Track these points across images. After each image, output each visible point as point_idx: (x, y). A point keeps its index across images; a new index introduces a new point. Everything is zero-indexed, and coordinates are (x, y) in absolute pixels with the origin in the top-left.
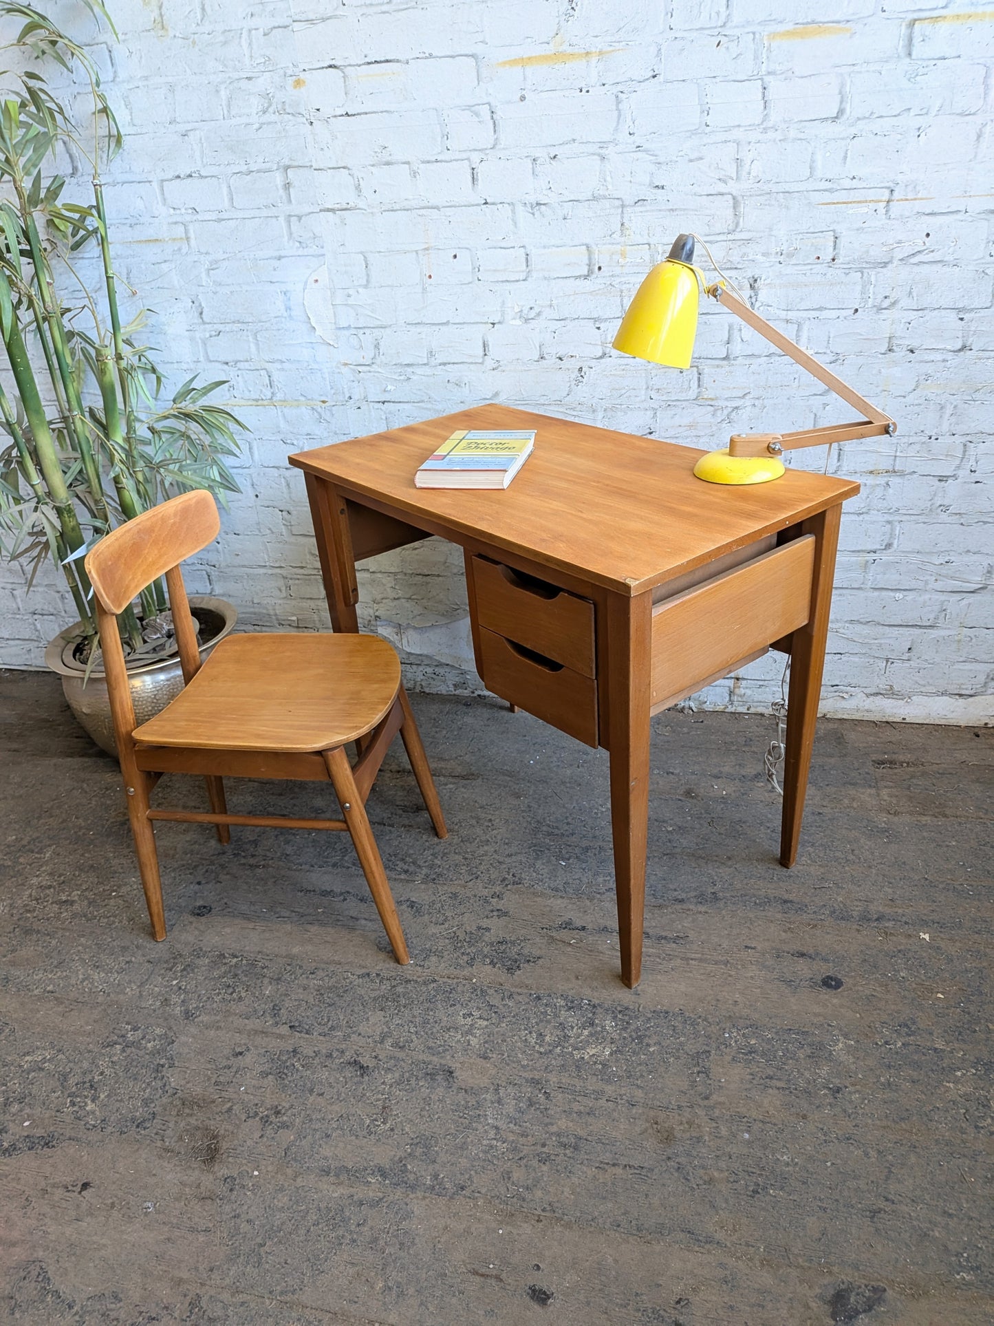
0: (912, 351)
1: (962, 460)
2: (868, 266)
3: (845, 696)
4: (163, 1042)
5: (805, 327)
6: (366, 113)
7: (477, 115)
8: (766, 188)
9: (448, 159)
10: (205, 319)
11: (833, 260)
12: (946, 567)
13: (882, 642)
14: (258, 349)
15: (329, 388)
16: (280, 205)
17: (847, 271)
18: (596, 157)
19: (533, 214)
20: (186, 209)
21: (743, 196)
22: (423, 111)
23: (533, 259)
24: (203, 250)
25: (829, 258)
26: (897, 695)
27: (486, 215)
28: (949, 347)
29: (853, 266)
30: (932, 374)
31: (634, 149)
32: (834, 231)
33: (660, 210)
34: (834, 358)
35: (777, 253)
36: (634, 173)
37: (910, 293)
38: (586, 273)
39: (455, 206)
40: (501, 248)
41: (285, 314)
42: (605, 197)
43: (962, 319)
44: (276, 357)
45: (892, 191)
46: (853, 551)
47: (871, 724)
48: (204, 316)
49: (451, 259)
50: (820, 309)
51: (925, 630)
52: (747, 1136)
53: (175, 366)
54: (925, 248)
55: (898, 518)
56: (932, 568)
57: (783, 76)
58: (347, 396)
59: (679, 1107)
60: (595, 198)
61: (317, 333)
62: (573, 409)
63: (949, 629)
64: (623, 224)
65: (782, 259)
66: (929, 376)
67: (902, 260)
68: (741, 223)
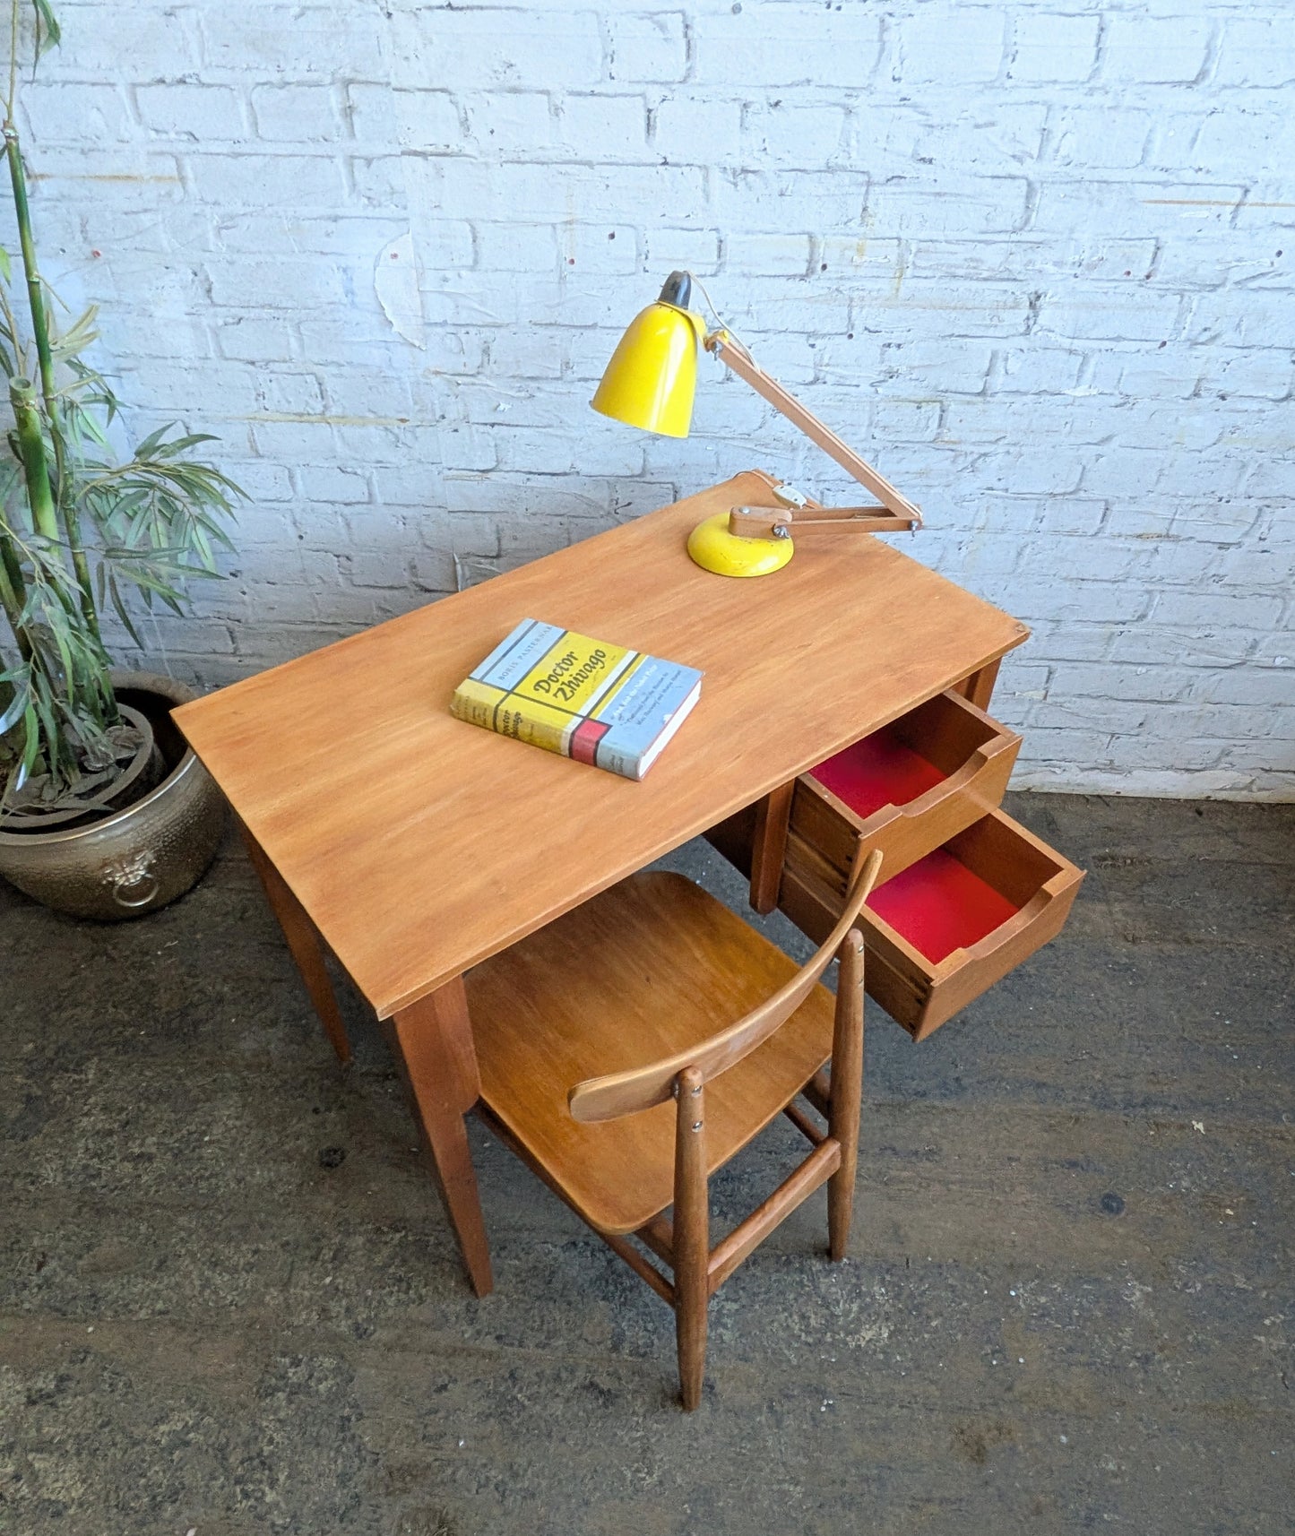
0: (1223, 398)
1: (1251, 527)
2: (1191, 287)
3: (1058, 771)
4: (338, 1380)
5: (1093, 362)
6: (481, 8)
7: (663, 27)
8: (1077, 173)
9: (610, 92)
10: (215, 300)
11: (1147, 277)
12: (1204, 641)
13: (1111, 716)
14: (302, 346)
15: (411, 402)
16: (336, 139)
17: (1162, 293)
18: (838, 109)
19: (735, 185)
20: (177, 133)
21: (1042, 183)
22: (576, 13)
23: (729, 247)
24: (210, 199)
25: (1142, 275)
26: (1116, 769)
27: (662, 180)
28: (1270, 395)
29: (1171, 287)
30: (1241, 426)
31: (897, 103)
32: (1157, 239)
33: (922, 193)
34: (1122, 403)
35: (1074, 263)
36: (891, 137)
37: (1239, 325)
38: (804, 272)
39: (617, 164)
40: (682, 229)
41: (345, 300)
42: (844, 169)
44: (330, 358)
45: (1247, 191)
46: (1099, 622)
47: (1082, 799)
48: (213, 294)
49: (606, 240)
50: (1118, 339)
51: (1163, 706)
52: (1064, 1439)
53: (170, 362)
54: (1271, 269)
55: (1160, 587)
56: (1187, 641)
57: (1132, 14)
58: (438, 414)
59: (983, 1406)
60: (829, 169)
61: (395, 329)
62: (766, 445)
63: (1192, 704)
64: (865, 209)
65: (1078, 271)
66: (1236, 428)
67: (1237, 283)
68: (1033, 220)
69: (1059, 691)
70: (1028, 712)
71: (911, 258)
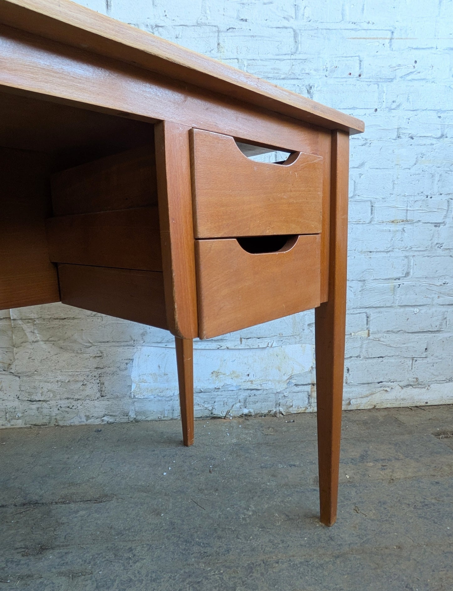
0: (412, 138)
1: (447, 212)
2: (381, 80)
3: (388, 389)
8: (315, 25)
11: (360, 76)
12: (444, 287)
13: (409, 345)
17: (369, 83)
21: (300, 30)
25: (357, 75)
26: (421, 385)
28: (434, 136)
29: (372, 80)
30: (425, 153)
32: (359, 56)
33: (245, 36)
34: (364, 142)
35: (324, 69)
36: (226, 9)
37: (408, 99)
42: (206, 25)
43: (440, 117)
45: (393, 32)
46: (386, 279)
47: (407, 409)
50: (354, 108)
51: (434, 334)
54: (414, 70)
55: (411, 254)
56: (435, 288)
60: (198, 25)
63: (449, 332)
64: (218, 44)
65: (327, 73)
66: (423, 155)
67: (401, 77)
68: (300, 48)
69: (375, 330)
70: (361, 347)
71: (245, 68)
